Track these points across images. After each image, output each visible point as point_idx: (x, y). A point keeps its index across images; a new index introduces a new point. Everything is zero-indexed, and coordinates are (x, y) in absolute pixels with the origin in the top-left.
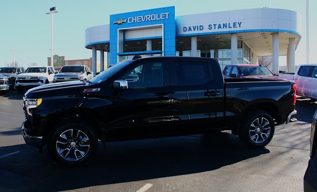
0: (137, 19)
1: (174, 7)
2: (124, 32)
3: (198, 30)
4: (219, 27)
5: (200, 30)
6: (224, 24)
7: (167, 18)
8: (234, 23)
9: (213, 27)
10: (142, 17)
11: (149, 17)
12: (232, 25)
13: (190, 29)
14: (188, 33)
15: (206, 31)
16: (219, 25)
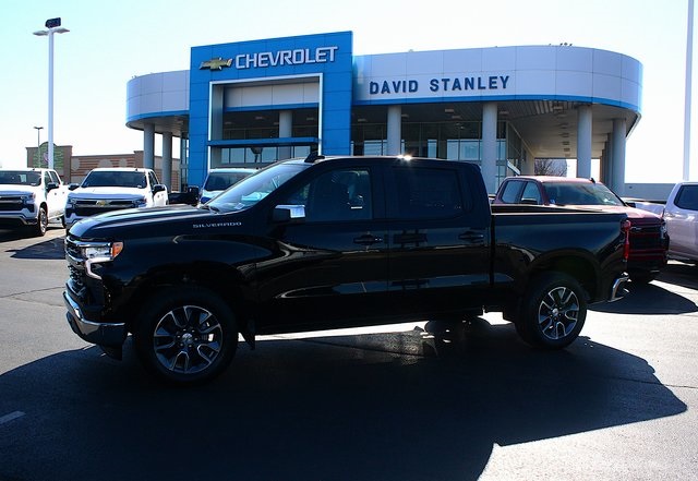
0: (257, 60)
1: (350, 34)
2: (225, 90)
3: (404, 91)
4: (457, 85)
5: (410, 90)
6: (467, 80)
7: (332, 59)
8: (491, 78)
9: (441, 85)
10: (270, 54)
11: (288, 56)
12: (485, 83)
13: (386, 89)
14: (380, 97)
15: (424, 93)
16: (457, 81)
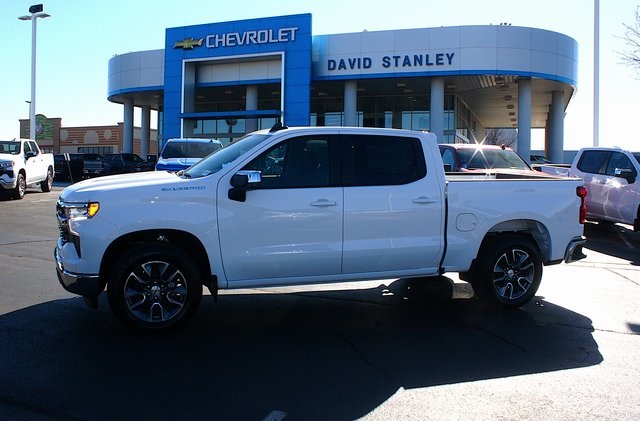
0: (226, 40)
1: (309, 15)
2: (196, 67)
3: (359, 67)
4: (407, 62)
5: (365, 67)
6: (416, 56)
7: (293, 39)
8: (438, 55)
9: (393, 61)
10: (237, 35)
11: (251, 36)
12: (433, 60)
13: (342, 65)
14: (337, 73)
15: (377, 69)
16: (407, 58)
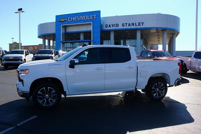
0: (74, 19)
1: (100, 11)
2: (65, 27)
3: (115, 27)
4: (129, 25)
5: (117, 27)
6: (132, 23)
7: (95, 18)
8: (139, 23)
9: (125, 25)
10: (78, 17)
11: (83, 18)
12: (137, 24)
13: (110, 26)
14: (108, 28)
15: (120, 27)
16: (129, 24)
